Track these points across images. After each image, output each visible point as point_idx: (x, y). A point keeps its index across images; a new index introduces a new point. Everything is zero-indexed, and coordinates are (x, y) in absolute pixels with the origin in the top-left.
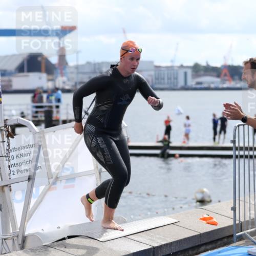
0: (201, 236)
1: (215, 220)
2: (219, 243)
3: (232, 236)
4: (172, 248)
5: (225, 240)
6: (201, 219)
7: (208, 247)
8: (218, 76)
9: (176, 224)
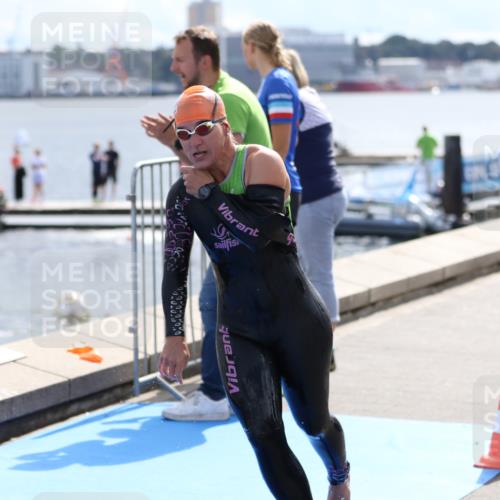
0: (70, 384)
1: (97, 352)
2: (106, 397)
3: (131, 383)
4: (14, 409)
5: (118, 392)
6: (70, 351)
7: (85, 405)
9: (23, 361)
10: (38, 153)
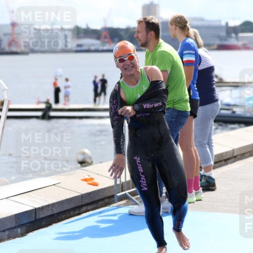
0: (83, 196)
1: (95, 181)
2: (100, 203)
3: (113, 196)
4: (54, 209)
5: (107, 200)
6: (82, 180)
7: (89, 207)
8: (98, 38)
9: (57, 185)
10: (67, 80)
